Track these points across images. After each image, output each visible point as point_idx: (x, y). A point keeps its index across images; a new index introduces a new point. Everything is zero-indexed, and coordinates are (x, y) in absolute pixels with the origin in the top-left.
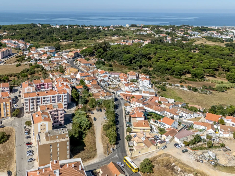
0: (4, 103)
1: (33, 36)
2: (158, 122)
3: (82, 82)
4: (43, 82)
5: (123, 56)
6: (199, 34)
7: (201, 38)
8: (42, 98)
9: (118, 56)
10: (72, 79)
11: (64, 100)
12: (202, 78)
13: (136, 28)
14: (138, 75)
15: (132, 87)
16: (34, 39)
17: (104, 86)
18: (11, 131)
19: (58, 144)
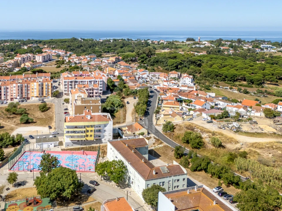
0: (47, 83)
1: (74, 48)
2: (189, 105)
3: (119, 77)
4: (82, 73)
5: (168, 61)
6: (274, 48)
7: (275, 52)
8: (80, 82)
9: (162, 62)
10: (109, 75)
11: (100, 86)
12: (259, 84)
13: (192, 42)
14: (181, 74)
15: (171, 84)
16: (74, 51)
17: (142, 83)
18: (51, 105)
19: (92, 107)
